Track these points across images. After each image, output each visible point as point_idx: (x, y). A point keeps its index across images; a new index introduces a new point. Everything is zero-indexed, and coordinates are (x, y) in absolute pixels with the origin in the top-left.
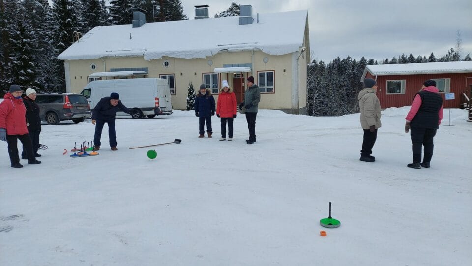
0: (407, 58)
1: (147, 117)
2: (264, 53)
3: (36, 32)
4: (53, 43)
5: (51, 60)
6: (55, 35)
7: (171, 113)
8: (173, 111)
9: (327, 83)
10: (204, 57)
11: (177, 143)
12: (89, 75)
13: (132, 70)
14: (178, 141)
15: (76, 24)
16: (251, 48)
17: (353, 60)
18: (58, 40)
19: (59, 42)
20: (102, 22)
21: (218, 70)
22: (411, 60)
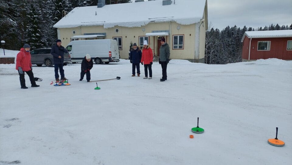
0: (275, 26)
1: (104, 63)
2: (178, 23)
3: (42, 11)
4: (51, 18)
5: (50, 28)
6: (52, 13)
7: (119, 61)
8: (120, 59)
9: (220, 43)
10: (140, 26)
11: (118, 79)
12: (71, 37)
13: (96, 34)
14: (119, 78)
15: (64, 6)
16: (170, 20)
17: (238, 28)
18: (54, 16)
19: (55, 17)
20: (80, 4)
21: (148, 34)
22: (278, 28)
